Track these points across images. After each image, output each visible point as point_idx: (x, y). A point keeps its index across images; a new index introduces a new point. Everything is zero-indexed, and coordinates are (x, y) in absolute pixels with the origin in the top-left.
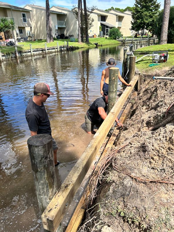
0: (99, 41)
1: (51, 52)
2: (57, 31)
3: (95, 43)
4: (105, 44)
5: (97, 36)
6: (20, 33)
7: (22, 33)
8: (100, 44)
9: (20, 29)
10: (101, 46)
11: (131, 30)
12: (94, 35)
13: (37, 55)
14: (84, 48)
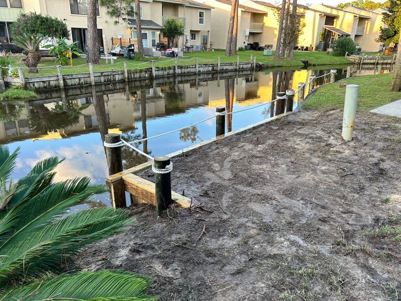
0: (311, 58)
1: (226, 70)
2: (247, 38)
3: (303, 60)
4: (322, 64)
5: (314, 49)
6: (192, 39)
7: (195, 39)
8: (313, 63)
9: (194, 33)
10: (314, 65)
11: (378, 41)
12: (309, 46)
13: (204, 73)
14: (282, 66)
